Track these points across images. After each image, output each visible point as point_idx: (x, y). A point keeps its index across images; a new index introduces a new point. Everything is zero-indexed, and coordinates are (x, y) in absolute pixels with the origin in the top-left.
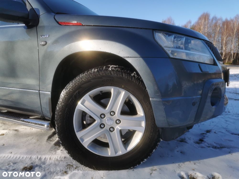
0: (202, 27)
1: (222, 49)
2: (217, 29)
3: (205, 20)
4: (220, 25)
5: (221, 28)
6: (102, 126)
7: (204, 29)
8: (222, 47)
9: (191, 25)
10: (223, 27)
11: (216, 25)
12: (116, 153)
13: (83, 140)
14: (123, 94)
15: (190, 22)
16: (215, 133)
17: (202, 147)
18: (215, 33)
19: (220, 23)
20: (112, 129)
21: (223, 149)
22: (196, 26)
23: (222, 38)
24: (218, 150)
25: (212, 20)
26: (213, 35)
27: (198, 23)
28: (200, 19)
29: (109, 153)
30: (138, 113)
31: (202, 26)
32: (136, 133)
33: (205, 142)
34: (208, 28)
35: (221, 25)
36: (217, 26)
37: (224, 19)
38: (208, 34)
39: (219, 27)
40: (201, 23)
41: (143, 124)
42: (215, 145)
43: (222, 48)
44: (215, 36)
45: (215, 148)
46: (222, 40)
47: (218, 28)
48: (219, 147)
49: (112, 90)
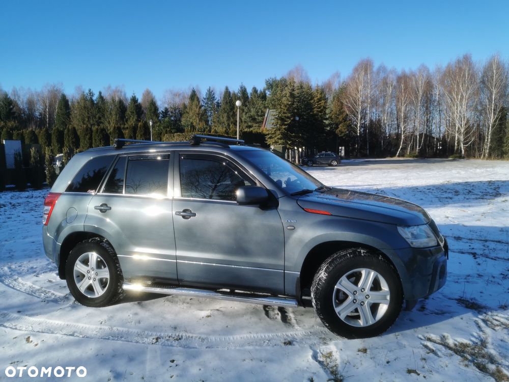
0: (360, 87)
1: (398, 129)
2: (388, 91)
3: (366, 74)
4: (392, 82)
5: (395, 87)
6: (355, 301)
7: (365, 90)
8: (398, 123)
9: (339, 82)
10: (399, 87)
11: (385, 83)
12: (367, 323)
13: (340, 315)
14: (373, 274)
15: (338, 75)
16: (433, 299)
17: (426, 314)
18: (385, 96)
19: (392, 78)
20: (362, 304)
21: (445, 314)
22: (351, 84)
23: (397, 108)
24: (440, 316)
25: (378, 73)
26: (381, 101)
27: (353, 79)
28: (356, 70)
29: (361, 323)
30: (382, 288)
31: (361, 85)
32: (381, 305)
33: (427, 309)
34: (371, 89)
35: (395, 83)
36: (387, 84)
37: (399, 71)
38: (372, 100)
39: (392, 86)
40: (359, 78)
41: (388, 298)
42: (436, 311)
43: (398, 126)
44: (384, 104)
45: (437, 314)
46: (399, 111)
47: (389, 89)
48: (440, 313)
49: (364, 272)
